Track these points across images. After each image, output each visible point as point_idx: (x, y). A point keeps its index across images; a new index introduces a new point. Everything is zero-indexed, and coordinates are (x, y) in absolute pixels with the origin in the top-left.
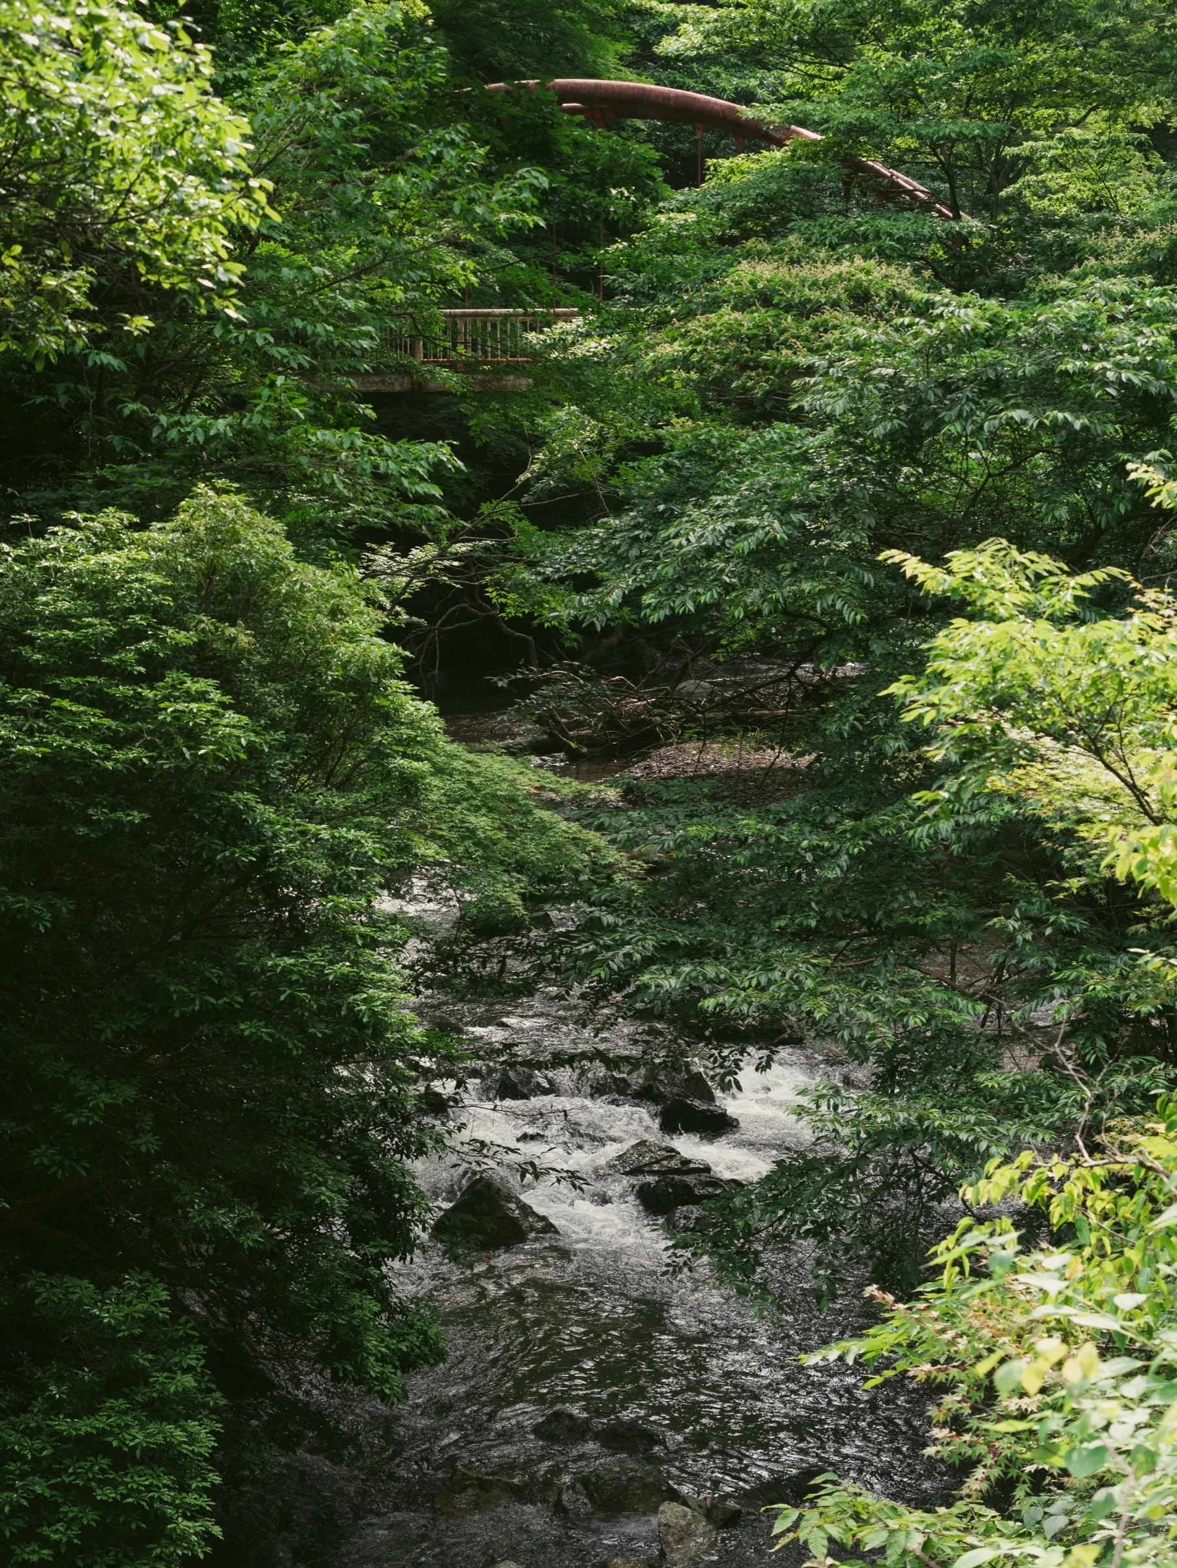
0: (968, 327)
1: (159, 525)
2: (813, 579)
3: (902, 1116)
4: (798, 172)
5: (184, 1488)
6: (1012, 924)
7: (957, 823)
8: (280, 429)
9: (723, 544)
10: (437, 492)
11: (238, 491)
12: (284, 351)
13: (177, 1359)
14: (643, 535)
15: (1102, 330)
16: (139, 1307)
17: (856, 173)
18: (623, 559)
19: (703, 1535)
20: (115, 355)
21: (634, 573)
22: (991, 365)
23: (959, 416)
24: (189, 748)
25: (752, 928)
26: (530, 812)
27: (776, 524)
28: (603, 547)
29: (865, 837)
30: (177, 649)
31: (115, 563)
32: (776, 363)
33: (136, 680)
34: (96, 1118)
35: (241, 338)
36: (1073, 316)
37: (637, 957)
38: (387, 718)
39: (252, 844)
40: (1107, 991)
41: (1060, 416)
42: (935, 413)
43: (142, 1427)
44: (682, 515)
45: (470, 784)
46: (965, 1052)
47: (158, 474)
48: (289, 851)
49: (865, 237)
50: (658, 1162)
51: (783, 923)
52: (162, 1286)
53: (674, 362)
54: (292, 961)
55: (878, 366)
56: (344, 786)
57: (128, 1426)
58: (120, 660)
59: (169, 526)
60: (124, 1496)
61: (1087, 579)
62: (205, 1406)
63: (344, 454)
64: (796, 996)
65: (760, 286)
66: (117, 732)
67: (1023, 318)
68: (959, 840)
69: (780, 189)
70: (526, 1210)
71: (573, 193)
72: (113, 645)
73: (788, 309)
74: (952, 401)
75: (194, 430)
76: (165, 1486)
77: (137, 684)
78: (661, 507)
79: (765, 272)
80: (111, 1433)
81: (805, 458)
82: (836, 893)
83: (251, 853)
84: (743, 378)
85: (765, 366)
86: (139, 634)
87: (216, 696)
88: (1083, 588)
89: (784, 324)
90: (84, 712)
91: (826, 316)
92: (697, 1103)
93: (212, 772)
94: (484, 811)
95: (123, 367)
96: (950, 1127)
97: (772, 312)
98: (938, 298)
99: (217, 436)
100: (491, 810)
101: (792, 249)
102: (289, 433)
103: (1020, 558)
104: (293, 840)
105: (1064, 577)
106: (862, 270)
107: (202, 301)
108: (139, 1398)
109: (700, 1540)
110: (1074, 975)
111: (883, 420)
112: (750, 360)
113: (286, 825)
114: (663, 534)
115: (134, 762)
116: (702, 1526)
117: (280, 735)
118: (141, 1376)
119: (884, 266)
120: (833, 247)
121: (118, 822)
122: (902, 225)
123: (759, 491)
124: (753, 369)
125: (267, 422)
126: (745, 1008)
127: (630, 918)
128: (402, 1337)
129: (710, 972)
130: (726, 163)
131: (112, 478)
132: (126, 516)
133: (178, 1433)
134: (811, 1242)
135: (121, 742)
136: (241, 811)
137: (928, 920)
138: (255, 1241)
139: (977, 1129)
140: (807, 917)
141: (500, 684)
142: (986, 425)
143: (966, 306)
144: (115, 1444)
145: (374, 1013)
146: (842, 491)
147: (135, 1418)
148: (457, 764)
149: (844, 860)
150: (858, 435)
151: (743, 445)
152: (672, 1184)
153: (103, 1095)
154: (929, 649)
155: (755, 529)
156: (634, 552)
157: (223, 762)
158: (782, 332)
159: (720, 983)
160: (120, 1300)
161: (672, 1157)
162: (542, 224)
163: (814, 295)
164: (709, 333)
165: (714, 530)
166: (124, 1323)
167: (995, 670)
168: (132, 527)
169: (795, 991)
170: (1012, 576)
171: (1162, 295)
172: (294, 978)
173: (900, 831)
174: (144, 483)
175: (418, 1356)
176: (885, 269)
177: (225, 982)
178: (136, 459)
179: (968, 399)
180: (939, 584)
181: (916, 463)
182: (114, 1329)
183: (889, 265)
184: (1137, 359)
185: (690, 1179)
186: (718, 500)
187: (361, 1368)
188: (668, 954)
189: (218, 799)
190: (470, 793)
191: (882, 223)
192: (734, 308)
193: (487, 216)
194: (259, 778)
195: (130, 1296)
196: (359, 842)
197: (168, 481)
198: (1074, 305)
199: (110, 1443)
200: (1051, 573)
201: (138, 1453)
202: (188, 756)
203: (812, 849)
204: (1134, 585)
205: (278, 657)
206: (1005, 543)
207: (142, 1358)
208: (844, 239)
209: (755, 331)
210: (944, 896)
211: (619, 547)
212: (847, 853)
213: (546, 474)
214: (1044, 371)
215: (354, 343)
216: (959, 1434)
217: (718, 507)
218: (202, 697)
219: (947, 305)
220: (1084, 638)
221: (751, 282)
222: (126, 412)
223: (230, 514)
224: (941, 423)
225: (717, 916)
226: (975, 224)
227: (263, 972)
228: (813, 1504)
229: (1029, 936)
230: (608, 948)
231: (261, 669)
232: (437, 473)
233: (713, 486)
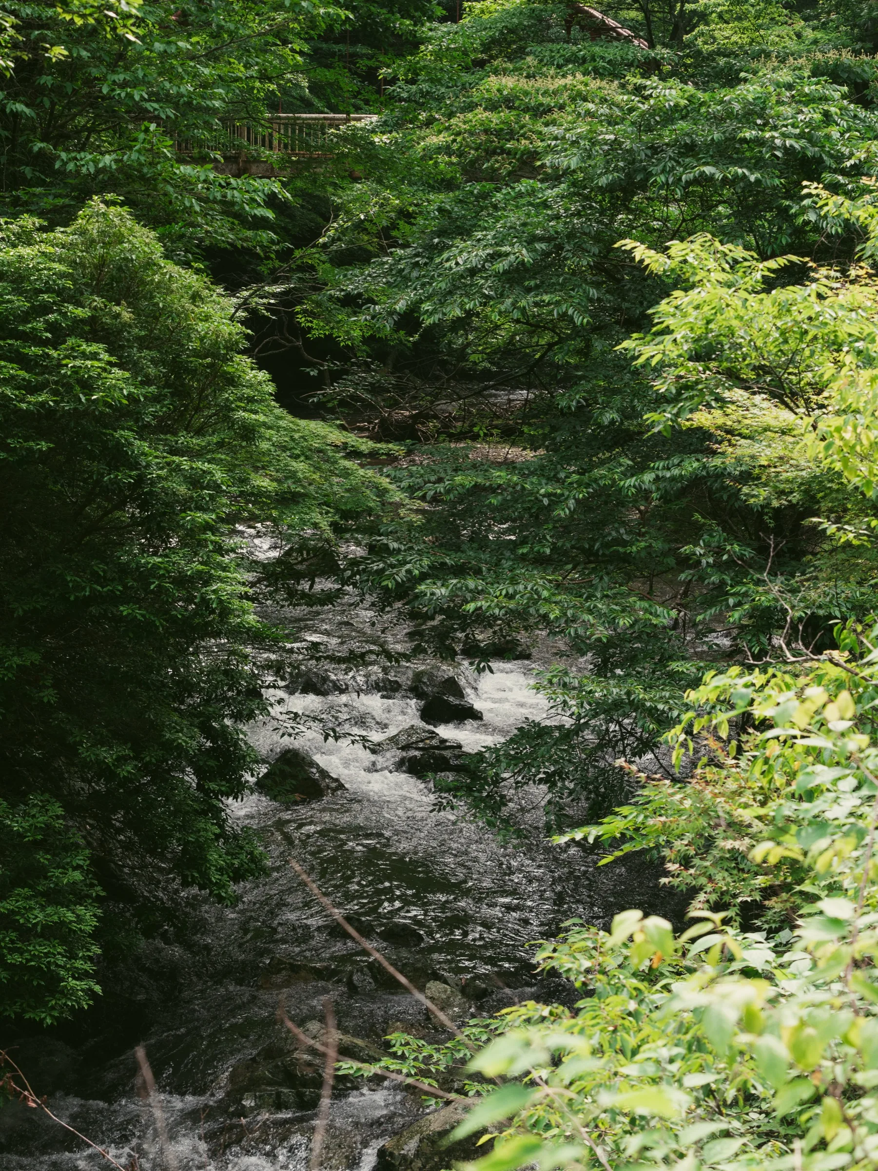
0: (672, 104)
1: (62, 229)
2: (551, 293)
3: (615, 691)
4: (533, 10)
5: (73, 956)
6: (699, 550)
7: (657, 476)
8: (152, 164)
9: (483, 266)
10: (270, 214)
11: (122, 205)
12: (156, 105)
13: (69, 860)
14: (422, 261)
15: (772, 108)
16: (41, 819)
17: (576, 14)
18: (407, 279)
19: (459, 1006)
20: (27, 105)
21: (415, 289)
22: (687, 134)
23: (663, 171)
24: (85, 395)
25: (502, 554)
26: (336, 462)
27: (524, 251)
28: (391, 270)
29: (588, 486)
30: (78, 322)
31: (28, 254)
32: (517, 149)
33: (45, 343)
34: (10, 675)
35: (123, 95)
36: (750, 98)
37: (416, 572)
38: (232, 381)
39: (132, 470)
40: (769, 601)
41: (740, 171)
42: (645, 169)
43: (43, 908)
44: (452, 246)
45: (292, 438)
46: (660, 648)
47: (60, 196)
48: (159, 476)
49: (584, 60)
50: (422, 741)
51: (525, 551)
52: (58, 804)
53: (439, 150)
54: (160, 560)
55: (602, 133)
56: (200, 432)
57: (31, 909)
58: (32, 328)
59: (69, 230)
60: (28, 961)
61: (772, 264)
62: (89, 896)
63: (200, 186)
64: (536, 602)
65: (505, 93)
66: (29, 382)
67: (713, 98)
68: (658, 489)
69: (520, 23)
70: (324, 774)
71: (369, 10)
72: (26, 317)
73: (527, 109)
74: (658, 160)
75: (87, 163)
76: (59, 953)
77: (46, 346)
78: (436, 240)
79: (509, 83)
80: (18, 913)
81: (545, 205)
82: (565, 528)
83: (130, 477)
84: (492, 161)
85: (509, 152)
86: (45, 309)
87: (105, 356)
88: (769, 270)
89: (523, 122)
90: (5, 367)
91: (555, 116)
92: (451, 699)
93: (101, 412)
94: (302, 458)
95: (33, 114)
96: (651, 700)
97: (514, 112)
98: (649, 83)
99: (104, 167)
100: (307, 458)
101: (529, 67)
102: (159, 167)
103: (721, 248)
104: (162, 469)
105: (754, 262)
106: (582, 83)
107: (108, 29)
108: (40, 888)
109: (456, 1009)
110: (744, 589)
111: (606, 173)
112: (497, 147)
113: (156, 457)
114: (438, 260)
115: (43, 404)
116: (458, 998)
117: (153, 389)
118: (42, 873)
119: (598, 81)
120: (559, 67)
121: (30, 450)
122: (611, 50)
123: (511, 228)
124: (499, 154)
125: (142, 159)
126: (497, 611)
127: (410, 545)
128: (234, 855)
129: (471, 584)
130: (478, 5)
131: (25, 198)
132: (38, 221)
133: (69, 914)
134: (544, 787)
135: (33, 389)
136: (123, 445)
137: (634, 549)
138: (129, 772)
139: (671, 702)
140: (544, 546)
141: (312, 373)
142: (684, 177)
143: (670, 88)
144: (22, 921)
145: (221, 602)
146: (573, 228)
147: (37, 903)
148: (281, 423)
149: (571, 503)
150: (585, 188)
151: (498, 195)
152: (433, 756)
153: (15, 658)
154: (654, 314)
155: (507, 254)
156: (415, 274)
157: (110, 406)
158: (522, 127)
159: (477, 593)
160: (26, 814)
161: (433, 738)
162: (351, 16)
163: (546, 100)
164: (467, 127)
165: (476, 255)
166: (29, 831)
167: (708, 322)
168: (42, 229)
169: (535, 599)
170: (716, 260)
171: (817, 84)
172: (161, 572)
173: (614, 480)
174: (48, 202)
175: (246, 870)
176: (598, 83)
177: (108, 575)
178: (42, 183)
179: (671, 158)
180: (661, 265)
181: (629, 211)
182: (21, 836)
183: (602, 80)
184: (797, 131)
185: (447, 753)
186: (479, 235)
187: (205, 875)
188: (438, 572)
189: (105, 434)
190: (292, 444)
191: (597, 49)
192: (485, 109)
193: (310, 9)
194: (137, 421)
195: (34, 811)
196: (211, 473)
197: (67, 201)
198: (751, 89)
199: (18, 921)
200: (745, 260)
201: (39, 929)
202: (83, 400)
203: (548, 495)
204: (811, 264)
205: (151, 331)
206: (709, 236)
207: (43, 858)
208: (568, 61)
209: (502, 126)
210: (646, 532)
211: (403, 270)
212: (574, 498)
213: (339, 239)
214: (727, 139)
215: (208, 103)
216: (686, 869)
217: (479, 240)
218: (94, 356)
219: (656, 88)
220: (775, 299)
221: (498, 90)
222: (36, 149)
223: (117, 221)
224: (650, 174)
225: (475, 545)
226: (666, 52)
227: (138, 568)
228: (565, 940)
229: (711, 560)
230: (392, 566)
231: (139, 339)
232: (272, 200)
233: (475, 225)
